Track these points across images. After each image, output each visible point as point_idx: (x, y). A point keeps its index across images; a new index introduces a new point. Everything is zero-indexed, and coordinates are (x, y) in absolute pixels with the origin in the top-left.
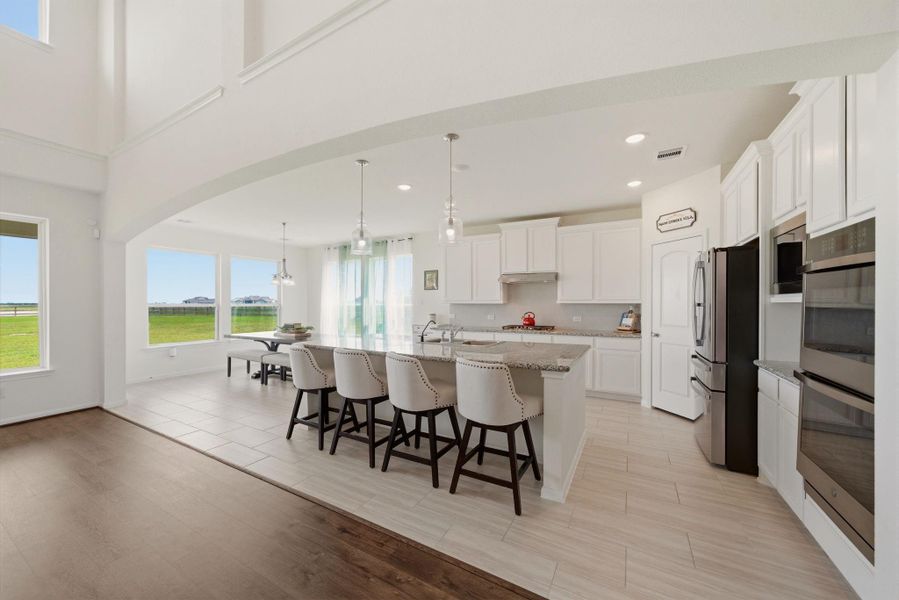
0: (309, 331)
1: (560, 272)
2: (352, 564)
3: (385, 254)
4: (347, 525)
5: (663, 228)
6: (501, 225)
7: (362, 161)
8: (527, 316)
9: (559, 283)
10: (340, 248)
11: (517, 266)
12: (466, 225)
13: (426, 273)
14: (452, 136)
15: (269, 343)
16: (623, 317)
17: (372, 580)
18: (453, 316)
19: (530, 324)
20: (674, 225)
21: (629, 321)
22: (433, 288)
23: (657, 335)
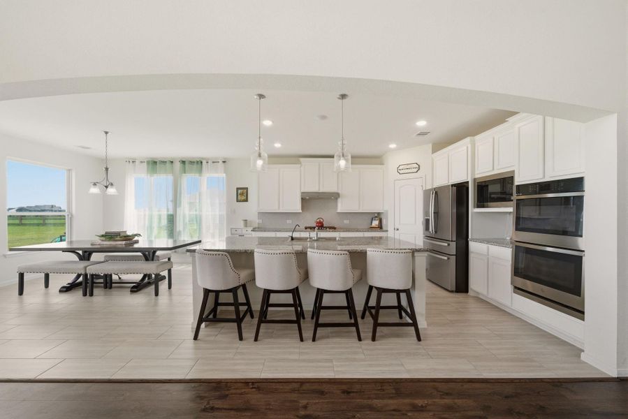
0: (136, 238)
1: (340, 192)
2: (385, 411)
3: (200, 171)
4: (344, 387)
5: (401, 172)
6: (302, 159)
7: (261, 96)
8: (318, 220)
9: (339, 200)
10: (148, 162)
11: (313, 188)
12: (270, 156)
13: (238, 189)
14: (343, 96)
15: (80, 252)
16: (372, 220)
17: (409, 414)
18: (261, 221)
19: (321, 226)
20: (407, 171)
21: (375, 223)
22: (244, 201)
23: (398, 230)
